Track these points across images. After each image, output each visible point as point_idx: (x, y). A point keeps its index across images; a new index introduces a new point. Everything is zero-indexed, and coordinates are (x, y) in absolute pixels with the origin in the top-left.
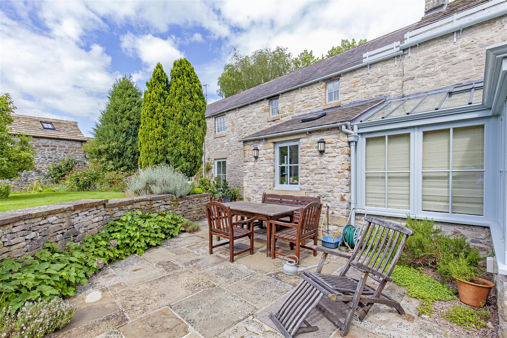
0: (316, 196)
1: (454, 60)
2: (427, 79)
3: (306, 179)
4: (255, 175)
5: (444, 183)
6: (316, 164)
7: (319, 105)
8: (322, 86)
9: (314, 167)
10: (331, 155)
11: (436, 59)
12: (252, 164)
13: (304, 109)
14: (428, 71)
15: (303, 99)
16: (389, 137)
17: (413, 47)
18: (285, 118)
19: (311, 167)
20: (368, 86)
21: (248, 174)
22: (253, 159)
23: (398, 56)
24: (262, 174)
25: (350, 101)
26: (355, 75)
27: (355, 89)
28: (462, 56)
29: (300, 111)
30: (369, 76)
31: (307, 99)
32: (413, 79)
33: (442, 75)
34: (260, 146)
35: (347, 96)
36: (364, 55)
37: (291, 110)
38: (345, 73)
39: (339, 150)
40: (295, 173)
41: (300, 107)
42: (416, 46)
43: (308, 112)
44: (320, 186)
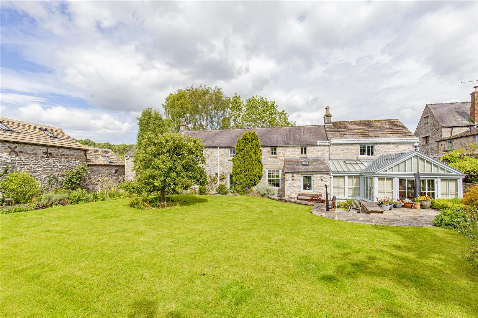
0: (320, 194)
1: (344, 152)
2: (337, 155)
3: (316, 188)
4: (292, 186)
5: (352, 190)
6: (320, 183)
7: (298, 155)
8: (299, 148)
9: (320, 184)
10: (325, 181)
11: (339, 150)
12: (291, 182)
13: (291, 156)
14: (337, 153)
15: (290, 151)
16: (340, 177)
17: (333, 144)
18: (280, 157)
19: (318, 184)
20: (318, 152)
21: (288, 186)
22: (291, 180)
23: (328, 145)
24: (296, 186)
25: (311, 157)
26: (313, 148)
27: (313, 152)
28: (346, 151)
29: (289, 156)
30: (318, 149)
31: (292, 151)
32: (333, 154)
33: (341, 155)
34: (294, 175)
35: (310, 155)
36: (317, 142)
37: (284, 154)
38: (309, 146)
39: (327, 180)
40: (310, 187)
41: (288, 154)
42: (334, 144)
43: (293, 157)
44: (322, 190)
